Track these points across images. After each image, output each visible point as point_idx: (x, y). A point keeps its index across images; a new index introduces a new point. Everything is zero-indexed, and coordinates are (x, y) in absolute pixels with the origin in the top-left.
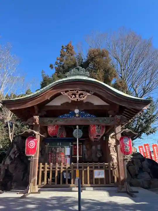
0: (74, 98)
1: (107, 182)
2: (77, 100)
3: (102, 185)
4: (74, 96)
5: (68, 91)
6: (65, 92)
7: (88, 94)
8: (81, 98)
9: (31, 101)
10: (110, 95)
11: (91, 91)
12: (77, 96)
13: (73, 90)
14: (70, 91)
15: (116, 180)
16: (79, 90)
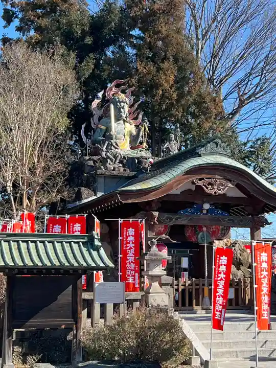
0: (210, 189)
1: (237, 304)
2: (215, 193)
3: (230, 307)
4: (210, 186)
5: (203, 179)
6: (200, 181)
7: (230, 185)
8: (220, 190)
9: (154, 191)
10: (257, 189)
11: (234, 181)
12: (215, 187)
13: (211, 178)
14: (206, 178)
15: (247, 302)
16: (218, 179)
